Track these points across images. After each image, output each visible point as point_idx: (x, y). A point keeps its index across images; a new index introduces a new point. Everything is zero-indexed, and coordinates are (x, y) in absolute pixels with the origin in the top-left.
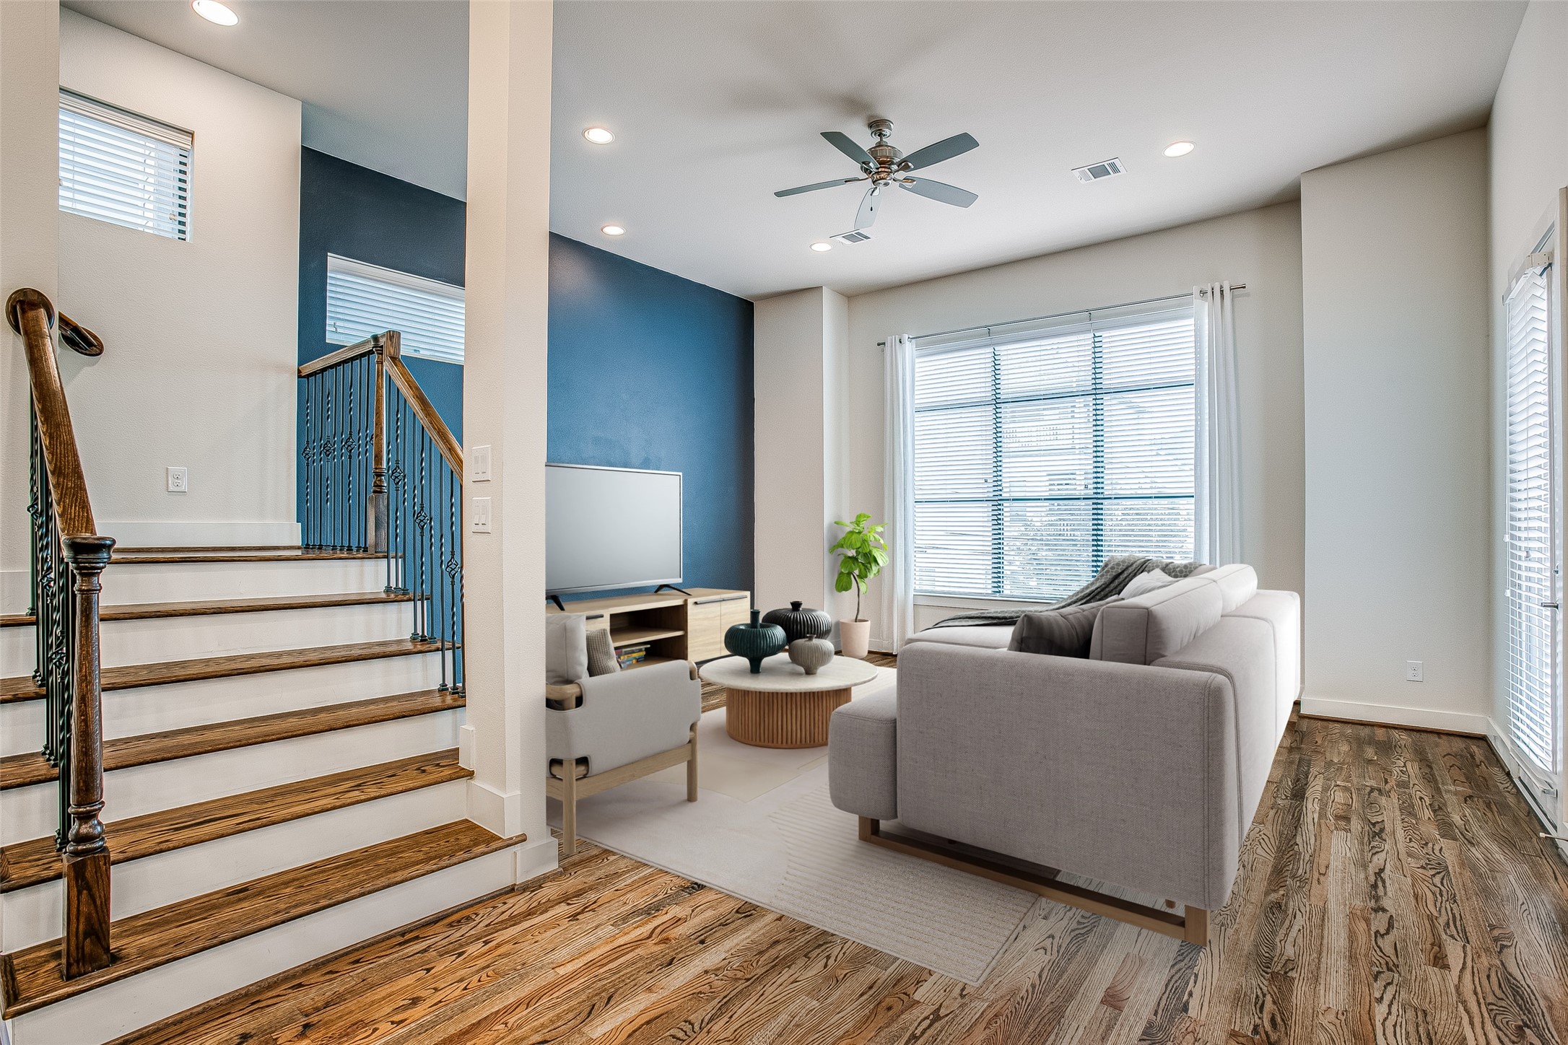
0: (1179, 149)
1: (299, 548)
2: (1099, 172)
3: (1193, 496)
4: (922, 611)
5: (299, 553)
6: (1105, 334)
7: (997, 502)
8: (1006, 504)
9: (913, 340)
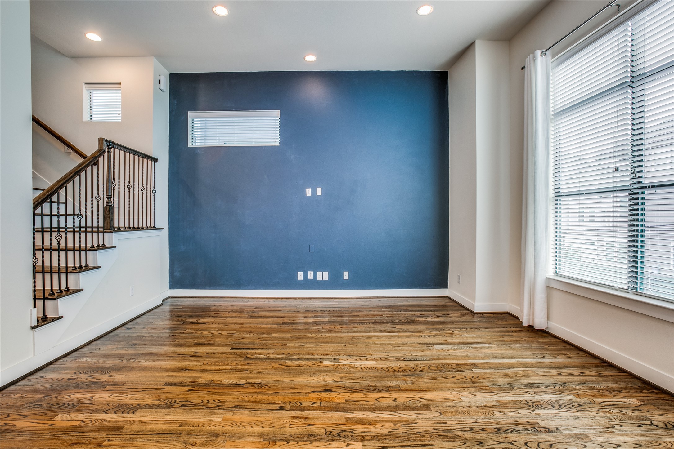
7: (636, 190)
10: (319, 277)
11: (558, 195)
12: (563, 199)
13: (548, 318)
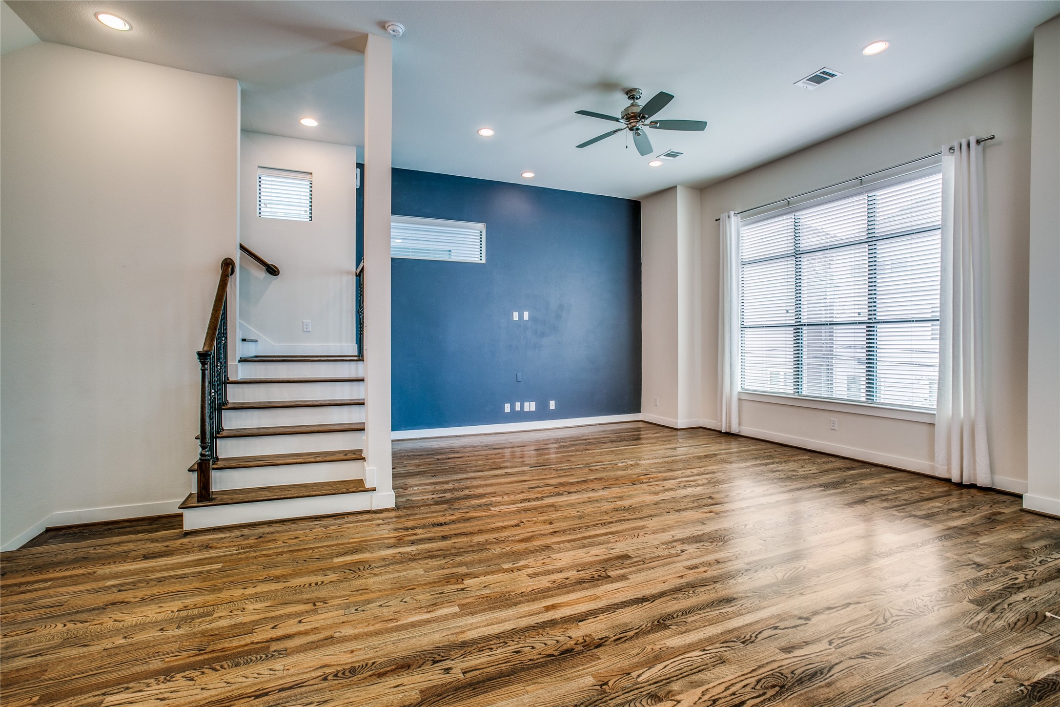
0: (875, 48)
1: (356, 356)
2: (818, 79)
3: (938, 320)
4: (745, 404)
5: (356, 358)
6: (878, 193)
7: (798, 327)
8: (804, 328)
9: (738, 215)
10: (526, 409)
11: (743, 327)
12: (746, 330)
13: (739, 425)
